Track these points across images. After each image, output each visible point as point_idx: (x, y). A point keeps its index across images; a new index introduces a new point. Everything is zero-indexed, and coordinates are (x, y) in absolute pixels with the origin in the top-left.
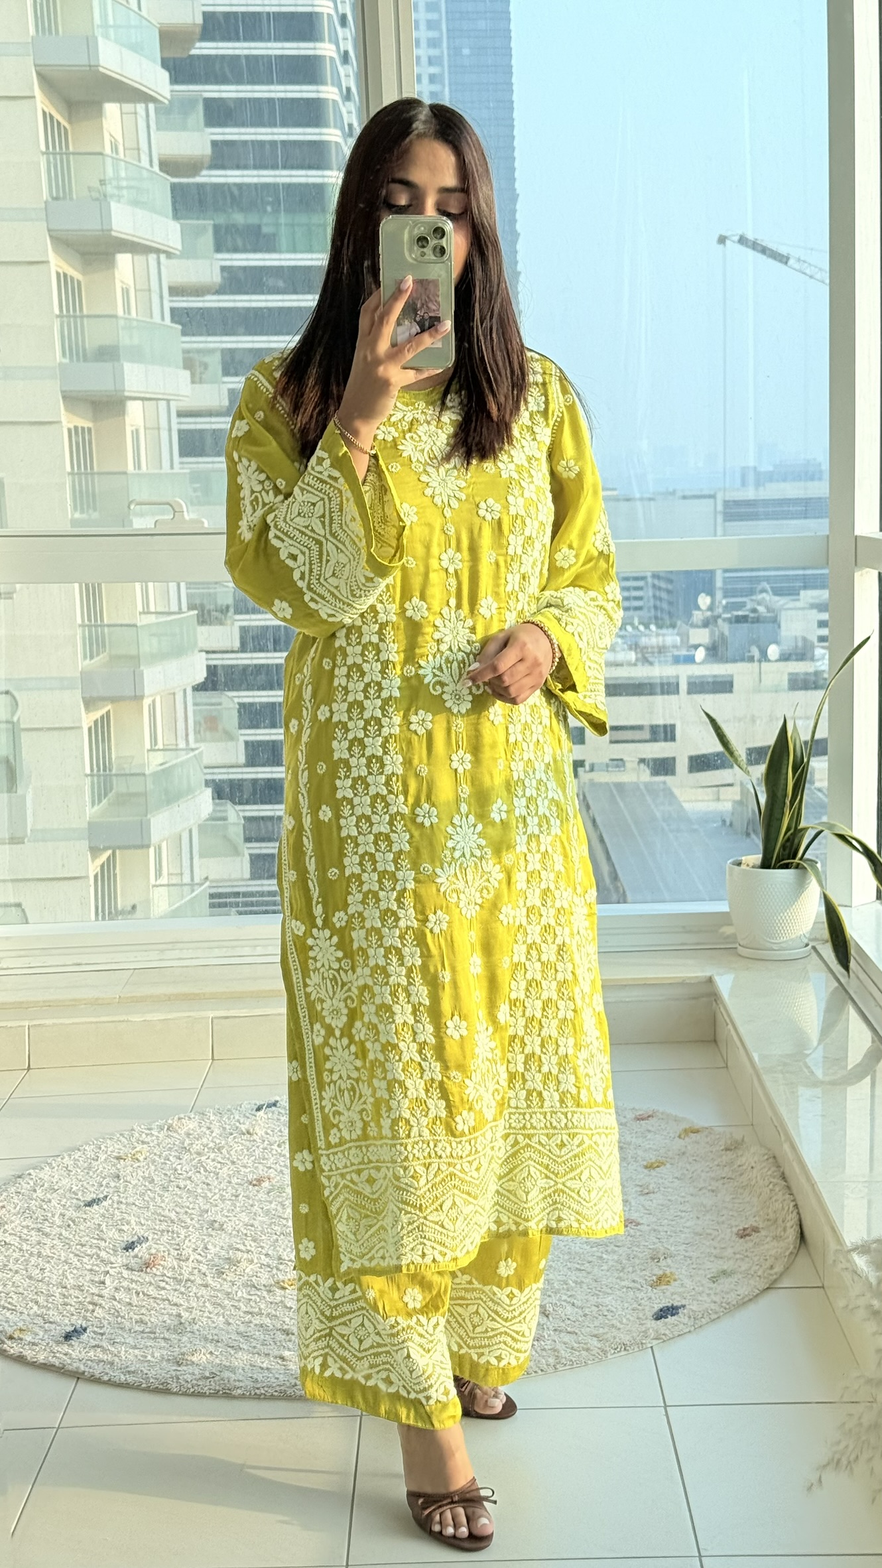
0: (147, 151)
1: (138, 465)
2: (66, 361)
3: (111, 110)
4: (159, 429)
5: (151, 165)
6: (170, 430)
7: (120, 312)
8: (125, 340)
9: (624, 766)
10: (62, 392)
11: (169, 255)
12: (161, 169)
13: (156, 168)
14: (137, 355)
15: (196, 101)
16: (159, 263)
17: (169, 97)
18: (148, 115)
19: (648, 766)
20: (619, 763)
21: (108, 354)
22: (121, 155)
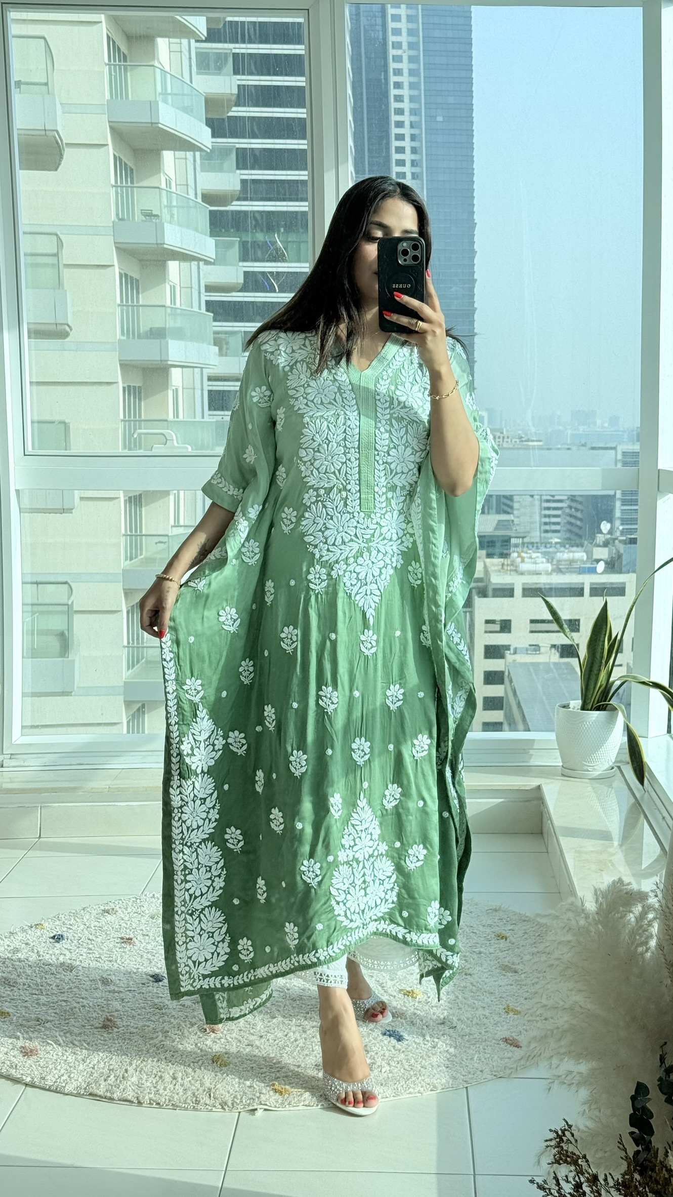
0: (194, 187)
1: (176, 414)
2: (125, 338)
3: (168, 156)
4: (194, 389)
5: (196, 198)
6: (202, 390)
7: (168, 303)
8: (170, 324)
9: (539, 650)
10: (120, 360)
11: (207, 263)
12: (203, 201)
13: (199, 200)
14: (179, 334)
15: (230, 150)
16: (199, 268)
17: (211, 148)
18: (195, 161)
19: (558, 651)
20: (536, 648)
21: (158, 334)
22: (174, 189)
